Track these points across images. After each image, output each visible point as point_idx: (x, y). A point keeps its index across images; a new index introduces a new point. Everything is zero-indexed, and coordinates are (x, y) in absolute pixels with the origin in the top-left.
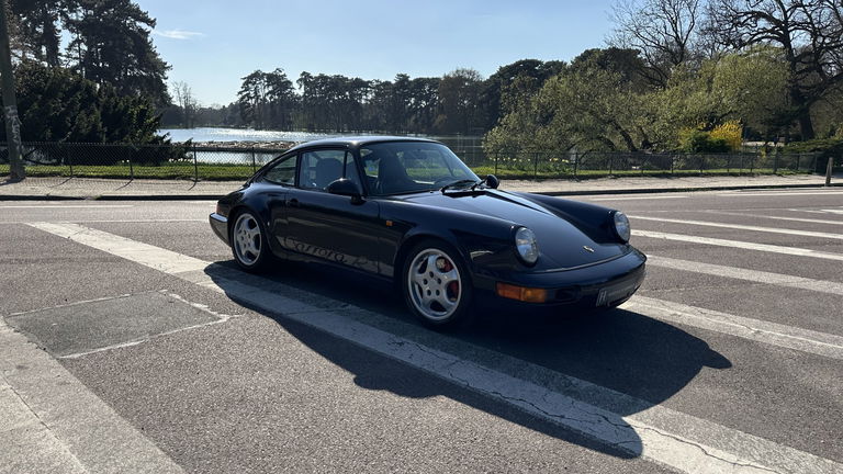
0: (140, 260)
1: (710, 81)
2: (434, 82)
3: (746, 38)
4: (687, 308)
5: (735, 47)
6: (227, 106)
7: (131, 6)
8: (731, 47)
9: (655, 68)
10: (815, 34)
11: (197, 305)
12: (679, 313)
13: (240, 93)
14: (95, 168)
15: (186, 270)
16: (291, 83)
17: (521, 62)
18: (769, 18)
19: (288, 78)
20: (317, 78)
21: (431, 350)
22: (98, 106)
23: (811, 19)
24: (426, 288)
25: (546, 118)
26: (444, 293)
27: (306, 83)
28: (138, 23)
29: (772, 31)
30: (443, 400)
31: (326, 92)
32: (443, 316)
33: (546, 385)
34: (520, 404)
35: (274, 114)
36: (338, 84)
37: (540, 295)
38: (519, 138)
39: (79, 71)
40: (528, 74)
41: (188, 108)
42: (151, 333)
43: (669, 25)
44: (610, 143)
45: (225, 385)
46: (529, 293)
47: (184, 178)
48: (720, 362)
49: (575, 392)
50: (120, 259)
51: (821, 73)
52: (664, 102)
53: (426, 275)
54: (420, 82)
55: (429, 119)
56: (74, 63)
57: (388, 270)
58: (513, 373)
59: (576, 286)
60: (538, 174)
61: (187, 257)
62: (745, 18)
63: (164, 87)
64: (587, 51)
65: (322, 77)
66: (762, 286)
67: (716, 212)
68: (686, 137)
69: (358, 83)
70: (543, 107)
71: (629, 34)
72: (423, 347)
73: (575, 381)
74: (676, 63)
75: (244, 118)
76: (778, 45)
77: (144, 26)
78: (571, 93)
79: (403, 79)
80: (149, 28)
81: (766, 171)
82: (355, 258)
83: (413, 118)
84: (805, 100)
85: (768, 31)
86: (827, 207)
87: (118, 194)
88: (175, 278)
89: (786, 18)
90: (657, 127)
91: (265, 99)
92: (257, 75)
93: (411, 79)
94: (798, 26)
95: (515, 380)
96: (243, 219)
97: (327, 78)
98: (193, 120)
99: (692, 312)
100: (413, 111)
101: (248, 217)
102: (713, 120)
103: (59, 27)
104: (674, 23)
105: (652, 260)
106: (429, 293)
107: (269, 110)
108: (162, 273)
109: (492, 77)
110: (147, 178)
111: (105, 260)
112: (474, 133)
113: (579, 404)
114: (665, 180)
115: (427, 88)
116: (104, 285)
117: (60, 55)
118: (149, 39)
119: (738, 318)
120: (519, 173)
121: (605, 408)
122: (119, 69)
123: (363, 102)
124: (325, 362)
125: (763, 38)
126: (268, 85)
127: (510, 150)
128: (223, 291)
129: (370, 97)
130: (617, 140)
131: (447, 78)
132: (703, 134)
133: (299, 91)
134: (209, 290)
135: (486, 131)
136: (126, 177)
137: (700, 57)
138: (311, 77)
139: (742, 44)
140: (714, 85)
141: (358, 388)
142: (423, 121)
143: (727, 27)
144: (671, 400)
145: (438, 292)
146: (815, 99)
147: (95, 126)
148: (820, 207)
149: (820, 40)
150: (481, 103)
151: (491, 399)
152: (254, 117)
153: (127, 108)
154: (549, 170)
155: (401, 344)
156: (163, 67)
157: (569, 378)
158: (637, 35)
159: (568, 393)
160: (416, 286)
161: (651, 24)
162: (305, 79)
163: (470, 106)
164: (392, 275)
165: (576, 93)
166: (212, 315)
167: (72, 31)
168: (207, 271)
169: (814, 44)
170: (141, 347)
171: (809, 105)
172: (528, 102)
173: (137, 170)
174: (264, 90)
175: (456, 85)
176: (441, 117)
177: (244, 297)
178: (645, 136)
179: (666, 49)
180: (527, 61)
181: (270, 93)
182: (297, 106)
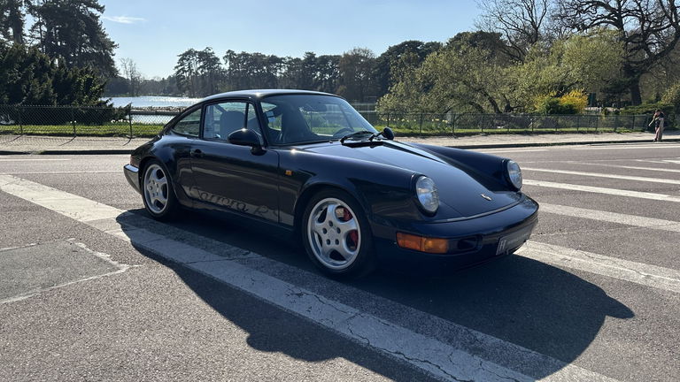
0: (58, 209)
1: (559, 58)
2: (336, 59)
3: (587, 22)
4: (574, 252)
5: (579, 29)
6: (166, 78)
8: (576, 30)
9: (515, 47)
10: (642, 20)
11: (100, 254)
12: (569, 258)
13: (177, 67)
14: (43, 127)
15: (99, 218)
16: (217, 59)
17: (406, 43)
18: (607, 6)
19: (216, 55)
20: (240, 55)
21: (330, 302)
22: (50, 76)
23: (640, 8)
24: (325, 237)
25: (427, 87)
26: (343, 242)
27: (231, 59)
28: (89, 9)
29: (608, 17)
30: (341, 363)
31: (247, 67)
32: (342, 265)
33: (450, 341)
34: (424, 367)
35: (204, 84)
36: (257, 60)
37: (441, 245)
38: (406, 104)
39: (40, 49)
40: (413, 52)
41: (134, 81)
42: (44, 286)
43: (526, 12)
44: (479, 108)
45: (106, 348)
46: (430, 243)
47: (121, 136)
48: (623, 312)
49: (482, 350)
50: (39, 208)
51: (648, 50)
52: (522, 74)
53: (325, 224)
54: (324, 59)
55: (332, 88)
56: (36, 42)
57: (288, 219)
58: (415, 327)
59: (478, 236)
60: (423, 132)
61: (104, 206)
62: (587, 6)
63: (112, 62)
64: (459, 35)
65: (244, 54)
66: (638, 230)
67: (576, 163)
68: (540, 103)
69: (274, 60)
70: (425, 78)
71: (494, 19)
72: (322, 298)
73: (480, 336)
74: (532, 42)
75: (180, 88)
76: (613, 28)
77: (94, 11)
78: (448, 67)
79: (311, 56)
80: (99, 13)
81: (607, 129)
82: (256, 207)
83: (319, 88)
84: (635, 73)
85: (605, 17)
86: (667, 158)
87: (61, 149)
88: (85, 226)
89: (620, 7)
90: (517, 94)
91: (197, 73)
92: (190, 53)
93: (317, 56)
94: (629, 12)
95: (418, 335)
96: (152, 169)
97: (248, 55)
98: (138, 90)
99: (580, 257)
100: (318, 82)
101: (156, 167)
102: (562, 89)
103: (24, 12)
104: (530, 10)
105: (544, 207)
106: (329, 242)
107: (200, 82)
108: (75, 221)
109: (382, 55)
110: (88, 135)
111: (25, 209)
112: (369, 100)
113: (488, 365)
114: (526, 137)
115: (330, 64)
116: (14, 233)
117: (25, 35)
118: (99, 22)
119: (625, 262)
120: (407, 131)
121: (515, 369)
122: (74, 47)
123: (278, 75)
124: (219, 318)
125: (602, 22)
126: (200, 61)
127: (398, 113)
128: (128, 239)
129: (283, 71)
130: (486, 105)
131: (346, 55)
132: (555, 99)
133: (225, 66)
134: (116, 239)
135: (379, 98)
136: (70, 135)
137: (551, 38)
138: (235, 55)
139: (585, 27)
140: (564, 60)
141: (251, 350)
143: (573, 13)
144: (583, 357)
145: (337, 242)
146: (643, 72)
147: (47, 92)
148: (661, 158)
149: (646, 24)
150: (374, 77)
151: (393, 360)
152: (188, 87)
153: (75, 77)
154: (432, 129)
155: (300, 295)
156: (112, 45)
157: (474, 332)
158: (501, 19)
159: (475, 351)
160: (316, 236)
161: (512, 11)
162: (230, 56)
163: (366, 79)
164: (292, 224)
165: (452, 66)
166: (112, 265)
167: (35, 15)
168: (119, 219)
169: (642, 27)
170: (27, 302)
171: (639, 76)
172: (413, 75)
173: (80, 128)
174: (196, 65)
175: (353, 61)
176: (341, 87)
177: (148, 246)
178: (508, 102)
179: (524, 32)
180: (411, 42)
181: (201, 67)
182: (223, 78)
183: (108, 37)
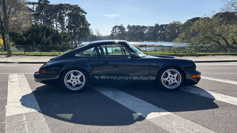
2: (166, 26)
7: (80, 9)
13: (112, 31)
16: (124, 28)
17: (194, 18)
19: (124, 27)
20: (132, 26)
22: (52, 35)
27: (129, 28)
28: (83, 14)
31: (134, 30)
35: (120, 36)
36: (138, 28)
54: (162, 26)
55: (164, 36)
64: (217, 13)
65: (134, 26)
69: (144, 27)
75: (112, 38)
77: (84, 14)
79: (157, 25)
80: (85, 15)
83: (160, 36)
91: (118, 33)
92: (116, 27)
93: (159, 25)
97: (135, 26)
98: (100, 39)
100: (160, 34)
115: (164, 27)
117: (65, 23)
118: (85, 17)
123: (145, 32)
126: (119, 29)
129: (147, 31)
131: (171, 24)
133: (127, 30)
138: (130, 26)
142: (163, 37)
152: (115, 38)
156: (89, 25)
162: (129, 27)
163: (178, 32)
174: (118, 30)
175: (174, 26)
176: (168, 36)
180: (196, 18)
181: (119, 31)
182: (126, 34)
183: (88, 22)
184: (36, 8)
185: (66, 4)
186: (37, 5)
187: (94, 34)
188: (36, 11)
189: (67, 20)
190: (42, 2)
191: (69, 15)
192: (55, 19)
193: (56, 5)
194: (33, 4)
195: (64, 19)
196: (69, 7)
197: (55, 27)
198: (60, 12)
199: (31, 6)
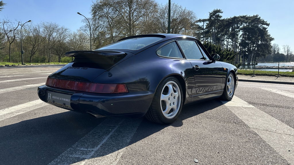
7: (260, 20)
28: (263, 26)
77: (265, 26)
80: (267, 27)
118: (267, 30)
183: (271, 36)
184: (206, 26)
185: (241, 17)
186: (208, 22)
187: (280, 53)
188: (206, 28)
189: (241, 36)
190: (213, 18)
191: (244, 29)
192: (226, 36)
193: (229, 19)
194: (204, 21)
195: (237, 35)
196: (244, 20)
197: (225, 45)
198: (232, 27)
199: (201, 24)
